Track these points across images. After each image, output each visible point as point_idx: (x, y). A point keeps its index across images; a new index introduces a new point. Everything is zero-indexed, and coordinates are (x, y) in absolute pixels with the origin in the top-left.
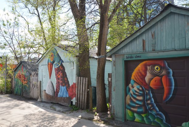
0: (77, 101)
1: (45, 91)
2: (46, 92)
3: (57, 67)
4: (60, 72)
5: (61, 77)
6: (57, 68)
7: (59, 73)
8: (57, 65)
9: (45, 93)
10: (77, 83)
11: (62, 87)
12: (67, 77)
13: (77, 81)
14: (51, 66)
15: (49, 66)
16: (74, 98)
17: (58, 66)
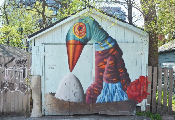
0: (151, 104)
1: (53, 94)
2: (56, 96)
3: (103, 49)
4: (107, 59)
5: (109, 67)
6: (102, 51)
7: (105, 60)
8: (104, 47)
9: (54, 98)
10: (150, 77)
11: (110, 85)
12: (126, 67)
13: (151, 73)
14: (78, 47)
15: (71, 47)
16: (144, 101)
17: (107, 48)
